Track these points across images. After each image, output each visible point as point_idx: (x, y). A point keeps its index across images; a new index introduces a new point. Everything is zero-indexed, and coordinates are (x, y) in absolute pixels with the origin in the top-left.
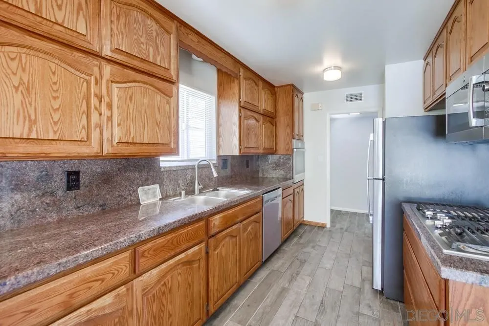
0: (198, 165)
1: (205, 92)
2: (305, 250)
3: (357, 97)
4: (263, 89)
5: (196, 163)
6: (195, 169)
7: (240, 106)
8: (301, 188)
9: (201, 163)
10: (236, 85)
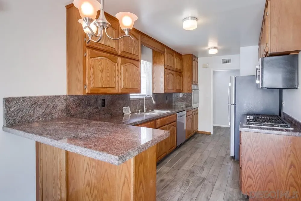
0: (145, 98)
1: (148, 61)
2: (199, 144)
3: (228, 61)
4: (176, 57)
5: (145, 97)
6: (144, 100)
7: (165, 68)
8: (197, 112)
9: (147, 97)
10: (163, 57)
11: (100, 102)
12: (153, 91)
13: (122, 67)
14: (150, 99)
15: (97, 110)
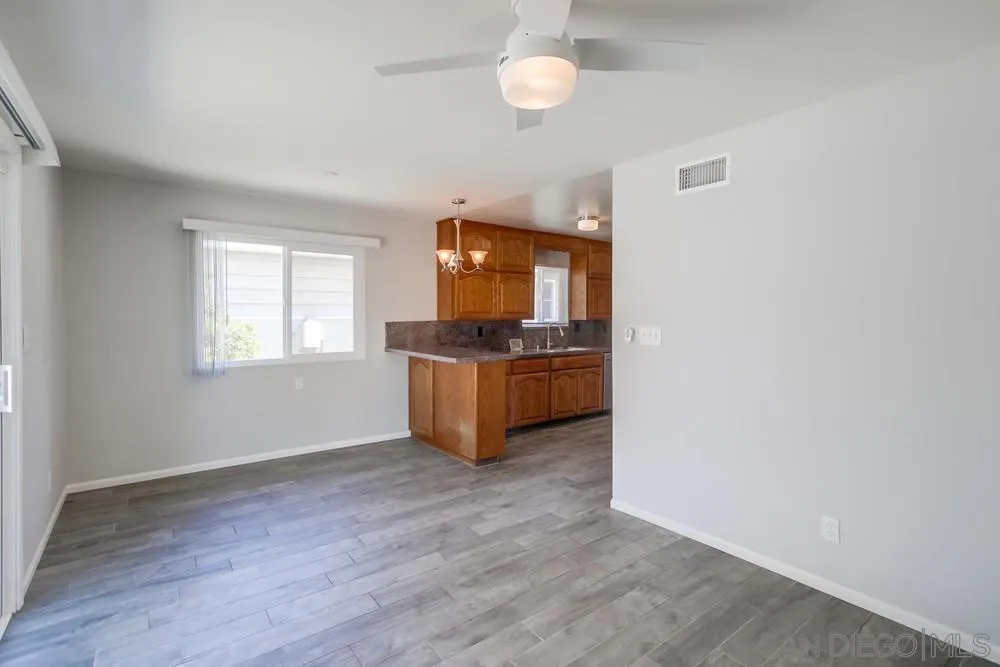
7: (588, 277)
9: (553, 326)
10: (585, 258)
11: (475, 331)
12: (570, 316)
13: (502, 286)
14: (558, 329)
15: (471, 340)
